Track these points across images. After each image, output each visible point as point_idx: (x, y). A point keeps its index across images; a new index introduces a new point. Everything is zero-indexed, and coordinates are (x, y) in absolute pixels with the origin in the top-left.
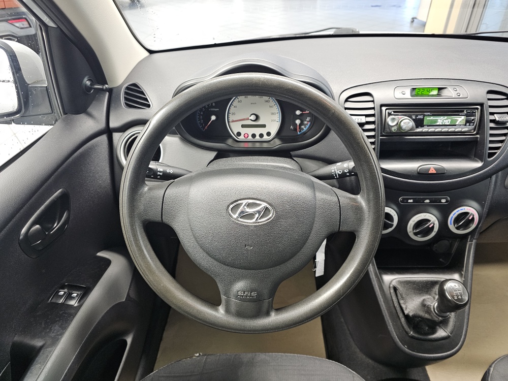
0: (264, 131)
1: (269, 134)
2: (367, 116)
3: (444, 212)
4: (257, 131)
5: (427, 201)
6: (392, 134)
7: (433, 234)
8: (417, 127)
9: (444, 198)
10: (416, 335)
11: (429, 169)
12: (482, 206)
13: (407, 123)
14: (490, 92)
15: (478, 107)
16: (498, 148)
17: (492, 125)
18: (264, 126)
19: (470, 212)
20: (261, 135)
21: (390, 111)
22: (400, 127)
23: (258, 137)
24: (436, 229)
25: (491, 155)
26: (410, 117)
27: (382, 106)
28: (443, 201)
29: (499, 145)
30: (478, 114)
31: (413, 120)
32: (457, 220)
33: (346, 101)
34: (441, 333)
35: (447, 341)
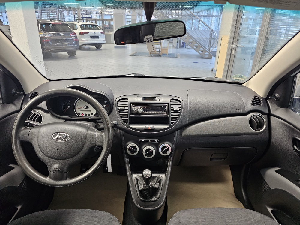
0: (90, 113)
1: (92, 114)
2: (125, 107)
3: (157, 146)
4: (87, 113)
5: (150, 141)
6: (135, 114)
7: (153, 155)
8: (145, 112)
9: (156, 140)
10: (143, 199)
11: (148, 128)
12: (173, 144)
13: (140, 110)
14: (172, 99)
15: (167, 105)
16: (175, 120)
17: (172, 111)
18: (90, 111)
19: (167, 146)
20: (89, 115)
21: (134, 105)
22: (138, 112)
23: (87, 116)
24: (154, 153)
25: (172, 123)
26: (142, 108)
27: (131, 103)
28: (156, 141)
29: (176, 119)
30: (167, 107)
31: (143, 109)
32: (162, 149)
33: (119, 101)
34: (154, 199)
35: (156, 202)
